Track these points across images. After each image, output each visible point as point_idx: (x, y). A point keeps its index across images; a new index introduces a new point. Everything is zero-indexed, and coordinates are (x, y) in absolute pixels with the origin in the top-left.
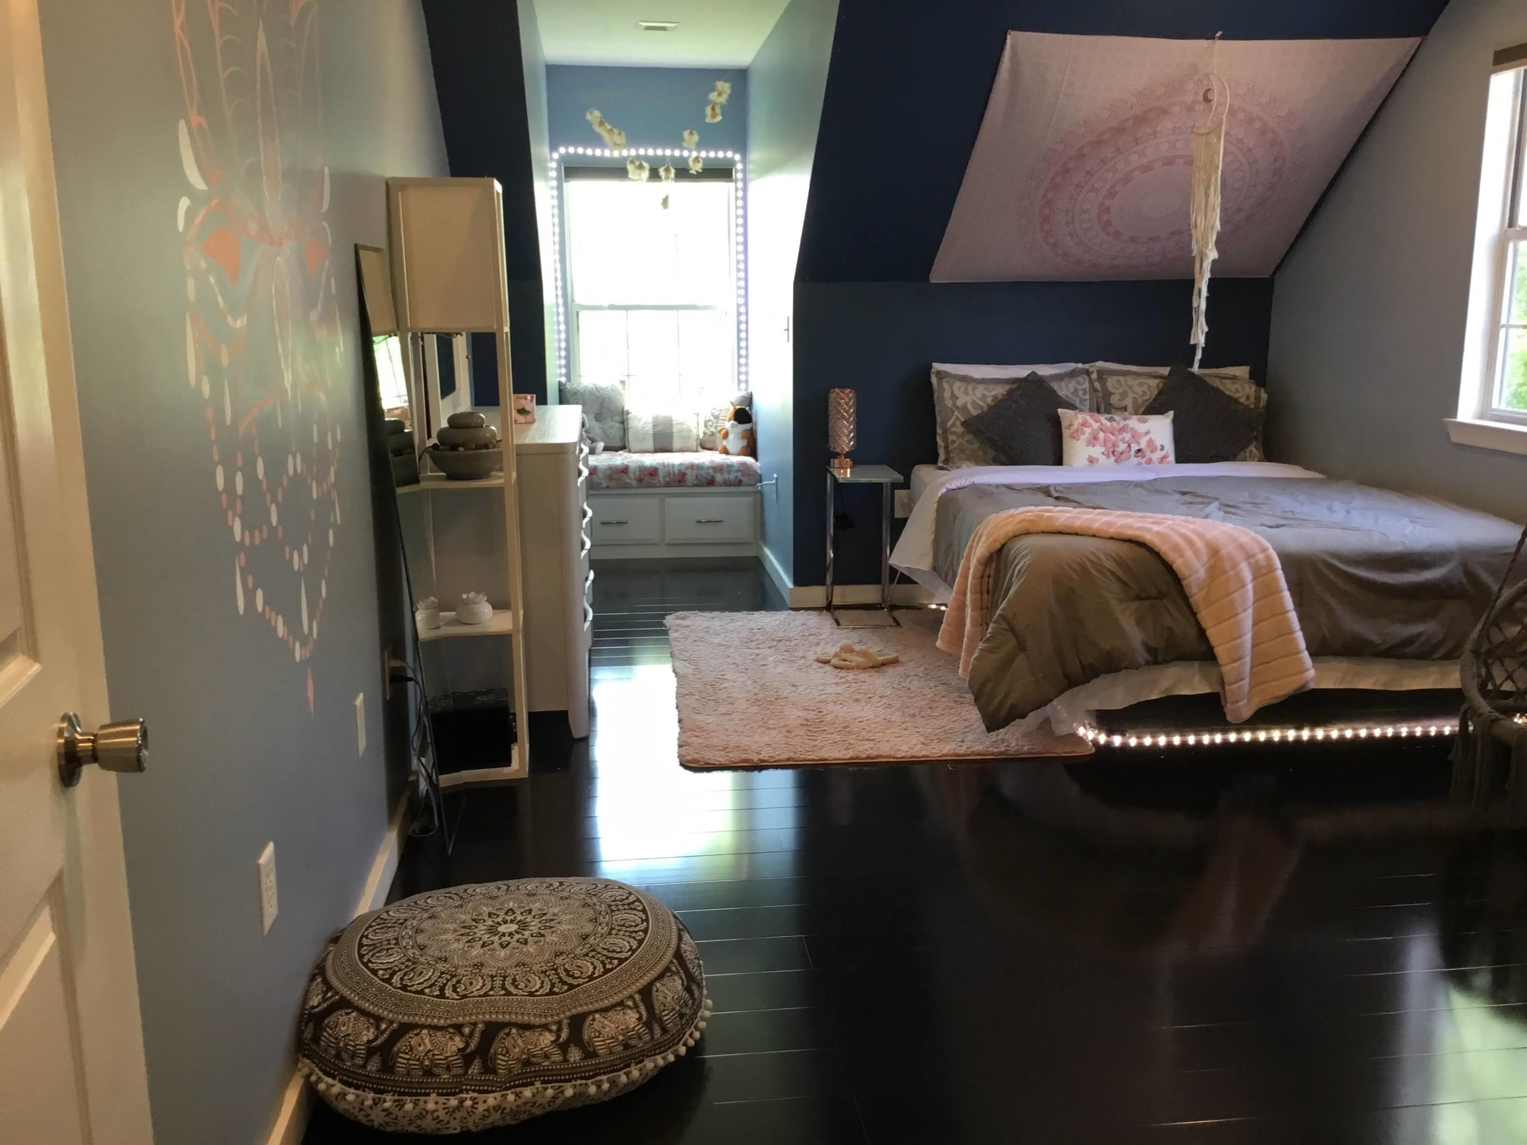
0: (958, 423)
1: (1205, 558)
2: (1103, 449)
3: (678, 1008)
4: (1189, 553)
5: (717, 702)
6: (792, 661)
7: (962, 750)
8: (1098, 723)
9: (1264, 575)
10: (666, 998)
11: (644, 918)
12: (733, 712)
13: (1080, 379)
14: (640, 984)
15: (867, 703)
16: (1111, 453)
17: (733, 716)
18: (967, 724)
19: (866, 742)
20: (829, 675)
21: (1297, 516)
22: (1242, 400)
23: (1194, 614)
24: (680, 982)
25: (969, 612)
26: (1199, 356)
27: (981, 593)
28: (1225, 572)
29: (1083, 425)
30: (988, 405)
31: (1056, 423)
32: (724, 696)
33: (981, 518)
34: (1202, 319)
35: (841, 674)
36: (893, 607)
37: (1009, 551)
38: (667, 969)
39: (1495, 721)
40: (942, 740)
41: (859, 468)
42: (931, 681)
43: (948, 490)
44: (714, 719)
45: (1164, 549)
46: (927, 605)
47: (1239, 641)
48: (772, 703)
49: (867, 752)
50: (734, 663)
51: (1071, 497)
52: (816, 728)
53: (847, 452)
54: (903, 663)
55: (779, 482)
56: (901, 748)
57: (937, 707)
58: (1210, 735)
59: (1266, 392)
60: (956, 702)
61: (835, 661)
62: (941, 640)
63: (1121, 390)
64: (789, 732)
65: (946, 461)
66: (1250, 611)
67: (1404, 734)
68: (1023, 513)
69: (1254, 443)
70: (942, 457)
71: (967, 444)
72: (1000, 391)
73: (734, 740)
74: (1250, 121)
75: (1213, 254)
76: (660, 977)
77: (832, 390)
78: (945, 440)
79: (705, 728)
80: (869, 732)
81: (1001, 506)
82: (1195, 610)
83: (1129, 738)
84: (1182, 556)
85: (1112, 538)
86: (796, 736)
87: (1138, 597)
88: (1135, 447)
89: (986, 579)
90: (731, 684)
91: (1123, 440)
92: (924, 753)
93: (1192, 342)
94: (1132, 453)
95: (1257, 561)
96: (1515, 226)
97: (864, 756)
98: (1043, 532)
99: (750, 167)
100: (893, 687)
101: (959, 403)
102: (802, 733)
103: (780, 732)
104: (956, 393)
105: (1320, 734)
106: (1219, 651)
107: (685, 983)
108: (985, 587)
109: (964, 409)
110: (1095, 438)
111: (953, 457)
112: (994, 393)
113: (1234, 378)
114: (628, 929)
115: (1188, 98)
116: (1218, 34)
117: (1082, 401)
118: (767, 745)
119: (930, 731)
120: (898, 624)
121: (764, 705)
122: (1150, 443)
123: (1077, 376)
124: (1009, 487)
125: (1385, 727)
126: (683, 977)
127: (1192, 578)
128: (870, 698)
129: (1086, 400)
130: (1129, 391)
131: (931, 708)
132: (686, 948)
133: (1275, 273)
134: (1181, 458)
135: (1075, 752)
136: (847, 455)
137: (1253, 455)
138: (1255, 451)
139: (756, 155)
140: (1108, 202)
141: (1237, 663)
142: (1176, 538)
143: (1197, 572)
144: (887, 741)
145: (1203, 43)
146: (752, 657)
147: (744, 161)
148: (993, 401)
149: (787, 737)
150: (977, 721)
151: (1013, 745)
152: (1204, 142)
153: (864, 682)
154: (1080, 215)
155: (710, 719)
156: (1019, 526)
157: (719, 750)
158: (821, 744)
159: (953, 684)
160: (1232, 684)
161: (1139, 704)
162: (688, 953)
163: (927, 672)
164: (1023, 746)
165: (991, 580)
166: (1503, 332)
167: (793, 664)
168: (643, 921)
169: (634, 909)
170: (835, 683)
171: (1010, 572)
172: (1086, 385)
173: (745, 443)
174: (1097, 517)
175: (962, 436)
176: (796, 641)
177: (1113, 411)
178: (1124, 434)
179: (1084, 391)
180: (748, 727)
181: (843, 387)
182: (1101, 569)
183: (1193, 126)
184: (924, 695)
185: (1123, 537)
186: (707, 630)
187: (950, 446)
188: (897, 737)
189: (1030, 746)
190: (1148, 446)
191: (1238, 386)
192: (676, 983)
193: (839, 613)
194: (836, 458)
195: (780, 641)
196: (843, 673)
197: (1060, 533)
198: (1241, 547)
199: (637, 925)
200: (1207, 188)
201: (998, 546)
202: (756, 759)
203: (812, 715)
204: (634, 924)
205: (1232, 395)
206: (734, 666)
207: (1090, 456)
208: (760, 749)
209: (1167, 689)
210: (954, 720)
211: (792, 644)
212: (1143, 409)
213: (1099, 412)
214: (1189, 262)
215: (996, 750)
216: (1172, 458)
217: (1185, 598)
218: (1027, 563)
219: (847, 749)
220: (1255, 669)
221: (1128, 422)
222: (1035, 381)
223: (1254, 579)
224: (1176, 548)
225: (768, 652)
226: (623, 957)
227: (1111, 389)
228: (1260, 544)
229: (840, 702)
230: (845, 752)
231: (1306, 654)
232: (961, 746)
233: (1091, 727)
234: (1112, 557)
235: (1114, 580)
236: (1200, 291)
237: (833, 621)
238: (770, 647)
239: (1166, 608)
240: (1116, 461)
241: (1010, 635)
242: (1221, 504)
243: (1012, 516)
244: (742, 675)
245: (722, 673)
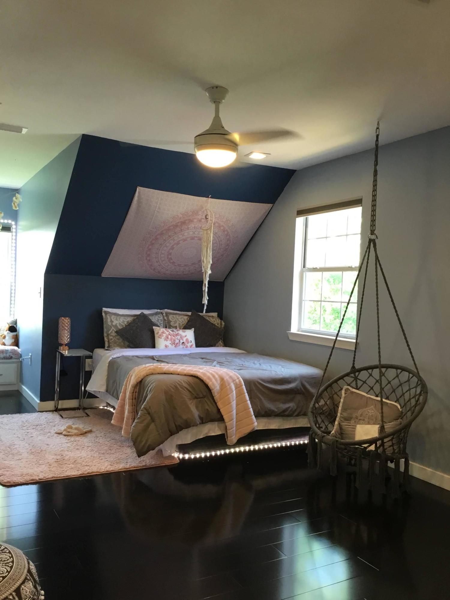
0: (113, 332)
1: (219, 382)
2: (170, 342)
3: (32, 596)
4: (213, 380)
5: (13, 454)
6: (45, 434)
7: (128, 466)
8: (179, 450)
9: (239, 387)
10: (27, 592)
11: (11, 556)
12: (22, 459)
13: (159, 315)
14: (14, 588)
15: (82, 450)
16: (173, 344)
17: (22, 460)
18: (127, 455)
19: (86, 467)
20: (62, 439)
21: (244, 366)
22: (216, 325)
23: (216, 403)
24: (31, 584)
25: (127, 407)
26: (205, 308)
27: (132, 399)
28: (226, 387)
29: (162, 333)
30: (125, 325)
31: (152, 332)
32: (16, 452)
33: (131, 369)
34: (206, 294)
35: (68, 438)
36: (84, 409)
37: (146, 381)
38: (26, 579)
39: (323, 437)
40: (118, 463)
41: (71, 350)
42: (107, 438)
43: (113, 358)
44: (13, 462)
45: (204, 378)
46: (99, 407)
47: (231, 413)
48: (39, 453)
49: (87, 471)
50: (18, 437)
51: (164, 360)
52: (62, 462)
53: (66, 344)
54: (94, 432)
55: (32, 357)
56: (102, 468)
57: (113, 449)
58: (219, 451)
59: (224, 322)
60: (120, 446)
61: (64, 433)
62: (114, 420)
63: (174, 320)
64: (50, 465)
65: (109, 347)
66: (235, 401)
67: (284, 445)
68: (150, 366)
69: (221, 340)
70: (106, 345)
71: (117, 340)
72: (130, 319)
73: (25, 471)
74: (220, 227)
75: (209, 272)
76: (23, 583)
77: (61, 318)
78: (108, 339)
79: (10, 467)
80: (86, 462)
81: (138, 364)
82: (216, 402)
83: (191, 455)
84: (211, 381)
85: (185, 375)
86: (54, 467)
87: (196, 398)
88: (181, 341)
89: (134, 393)
90: (18, 446)
91: (177, 339)
92: (111, 469)
93: (203, 303)
94: (181, 344)
95: (236, 382)
96: (305, 268)
97: (86, 473)
98: (158, 373)
99: (19, 227)
100: (92, 442)
101: (114, 324)
102: (56, 465)
103: (46, 466)
104: (113, 320)
105: (257, 447)
106: (225, 417)
107: (34, 584)
108: (134, 397)
109: (116, 326)
110: (168, 338)
111: (111, 346)
112: (128, 320)
113: (213, 317)
114: (4, 562)
115: (200, 217)
116: (210, 196)
117: (160, 324)
118: (41, 472)
119: (112, 459)
120: (88, 415)
121: (36, 454)
122: (187, 340)
123: (159, 314)
124: (137, 357)
125: (278, 443)
126: (33, 581)
127: (215, 389)
128: (83, 447)
129: (162, 323)
130: (177, 320)
131: (110, 450)
132: (32, 568)
133: (224, 280)
134: (198, 345)
135: (172, 463)
136: (66, 345)
137: (221, 344)
138: (221, 343)
139: (22, 223)
140: (171, 251)
141: (231, 422)
142: (208, 374)
143: (216, 387)
144: (95, 465)
145: (204, 199)
146: (25, 434)
147: (16, 224)
148: (127, 323)
149: (49, 468)
150: (131, 453)
151: (148, 462)
152: (205, 232)
153: (79, 441)
154: (161, 255)
155: (12, 463)
156: (149, 371)
157: (19, 476)
158: (66, 470)
159: (117, 439)
160: (230, 430)
161: (196, 440)
162: (33, 570)
163: (105, 435)
164: (152, 462)
165: (137, 393)
166: (303, 302)
167: (45, 435)
168: (10, 558)
169: (5, 552)
170: (66, 443)
171: (146, 390)
172: (162, 318)
173: (13, 340)
174: (179, 367)
175: (115, 336)
176: (45, 426)
177: (172, 328)
178: (178, 336)
179: (161, 320)
180: (31, 465)
181: (65, 317)
182: (182, 386)
183: (201, 227)
184: (106, 445)
185: (189, 375)
186: (2, 423)
187: (110, 341)
188: (98, 463)
189: (155, 462)
190: (186, 341)
191: (214, 319)
192: (30, 585)
193: (61, 412)
194: (61, 346)
195: (37, 426)
196: (69, 438)
197: (165, 373)
198: (231, 377)
199: (8, 560)
200: (207, 248)
201: (140, 379)
202: (37, 479)
203: (59, 457)
204: (6, 559)
205: (213, 323)
206: (18, 438)
207: (165, 345)
208: (38, 474)
209: (206, 433)
210: (121, 454)
211: (43, 427)
212: (183, 327)
213: (166, 328)
214: (201, 274)
215: (141, 465)
216: (194, 346)
217: (213, 397)
218: (154, 386)
219: (78, 471)
220: (237, 424)
221: (179, 332)
222: (142, 315)
223: (235, 389)
224: (209, 378)
225: (32, 431)
226: (4, 576)
227: (171, 320)
228: (237, 376)
229: (70, 450)
230: (78, 472)
231: (254, 416)
232: (127, 465)
233: (176, 452)
234: (186, 382)
235: (187, 391)
236: (205, 284)
237: (59, 416)
238: (33, 429)
239: (206, 401)
240: (175, 347)
241: (148, 415)
242: (217, 362)
243: (145, 367)
244: (23, 441)
245: (13, 442)
